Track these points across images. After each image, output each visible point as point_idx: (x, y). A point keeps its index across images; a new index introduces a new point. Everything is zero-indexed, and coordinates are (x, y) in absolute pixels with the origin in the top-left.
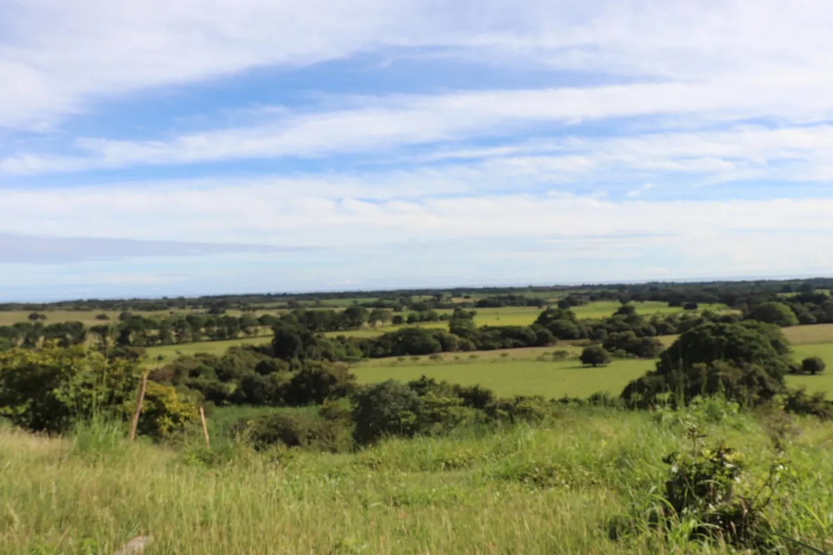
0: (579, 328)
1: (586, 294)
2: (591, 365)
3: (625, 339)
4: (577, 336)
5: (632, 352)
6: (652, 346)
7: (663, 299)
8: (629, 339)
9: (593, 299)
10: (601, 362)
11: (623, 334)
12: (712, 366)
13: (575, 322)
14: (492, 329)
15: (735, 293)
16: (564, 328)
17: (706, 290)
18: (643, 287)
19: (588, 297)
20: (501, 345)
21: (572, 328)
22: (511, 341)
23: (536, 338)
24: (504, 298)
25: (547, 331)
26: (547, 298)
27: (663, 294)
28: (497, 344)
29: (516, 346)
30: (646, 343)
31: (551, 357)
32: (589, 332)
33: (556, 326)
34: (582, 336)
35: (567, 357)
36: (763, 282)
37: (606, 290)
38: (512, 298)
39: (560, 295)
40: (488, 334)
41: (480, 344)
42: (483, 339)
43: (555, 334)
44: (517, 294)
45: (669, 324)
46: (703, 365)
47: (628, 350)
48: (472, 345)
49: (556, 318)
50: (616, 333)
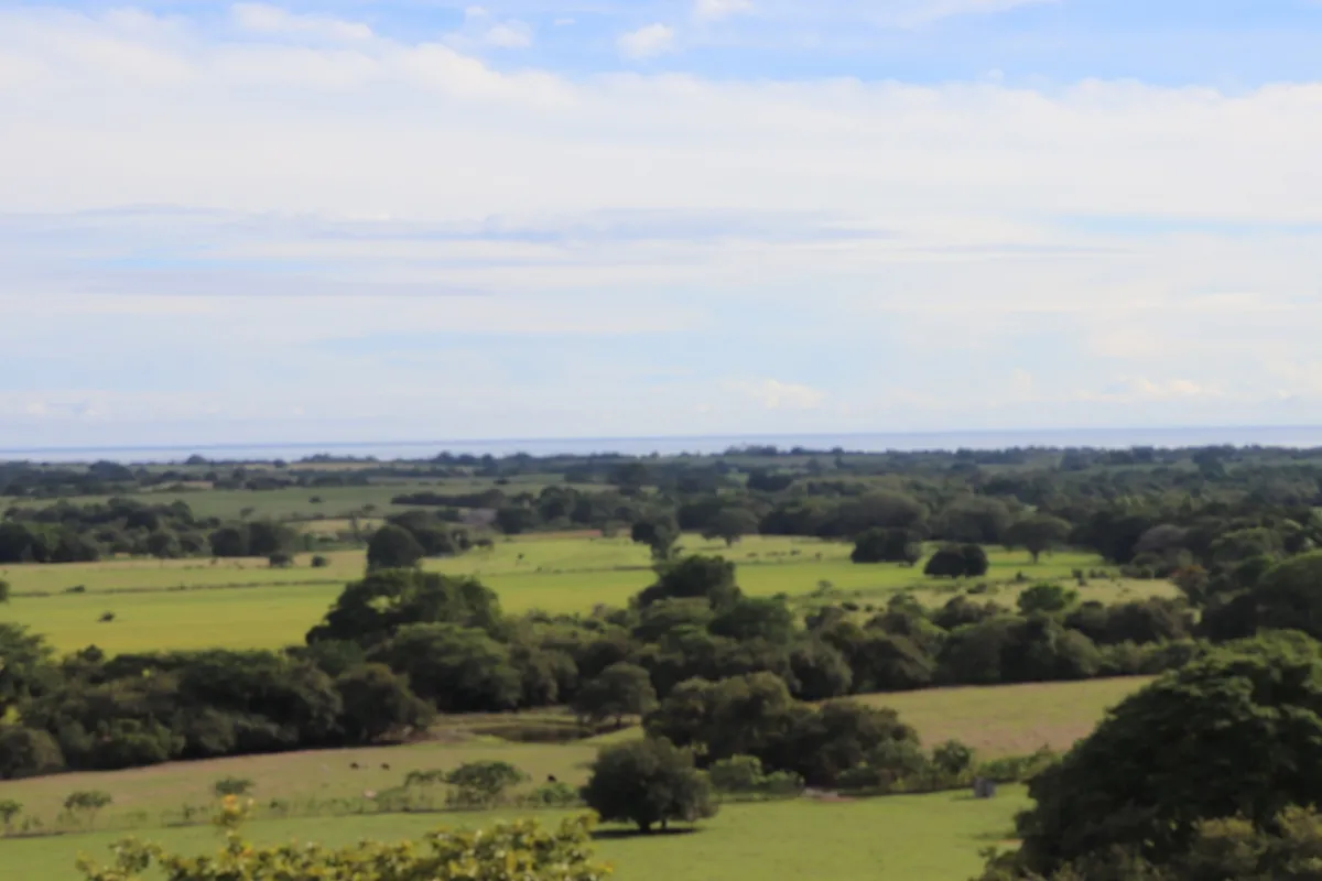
0: (520, 656)
1: (473, 501)
2: (633, 825)
3: (750, 709)
4: (513, 697)
5: (788, 768)
6: (870, 740)
7: (826, 530)
8: (769, 709)
9: (512, 522)
10: (677, 811)
11: (735, 688)
12: (1275, 830)
13: (499, 633)
14: (127, 666)
15: (1133, 503)
16: (452, 660)
17: (999, 487)
18: (718, 467)
19: (488, 514)
20: (181, 742)
21: (493, 660)
22: (226, 722)
23: (338, 705)
24: (98, 517)
25: (384, 672)
26: (297, 518)
27: (820, 505)
28: (162, 737)
29: (249, 745)
30: (843, 724)
31: (440, 792)
32: (561, 676)
33: (419, 648)
34: (533, 697)
35: (511, 791)
36: (1227, 452)
37: (558, 481)
38: (139, 518)
39: (357, 505)
40: (118, 691)
41: (84, 741)
42: (96, 714)
43: (419, 687)
44: (147, 499)
45: (901, 643)
46: (1238, 826)
47: (773, 758)
48: (43, 742)
49: (410, 614)
50: (699, 683)
